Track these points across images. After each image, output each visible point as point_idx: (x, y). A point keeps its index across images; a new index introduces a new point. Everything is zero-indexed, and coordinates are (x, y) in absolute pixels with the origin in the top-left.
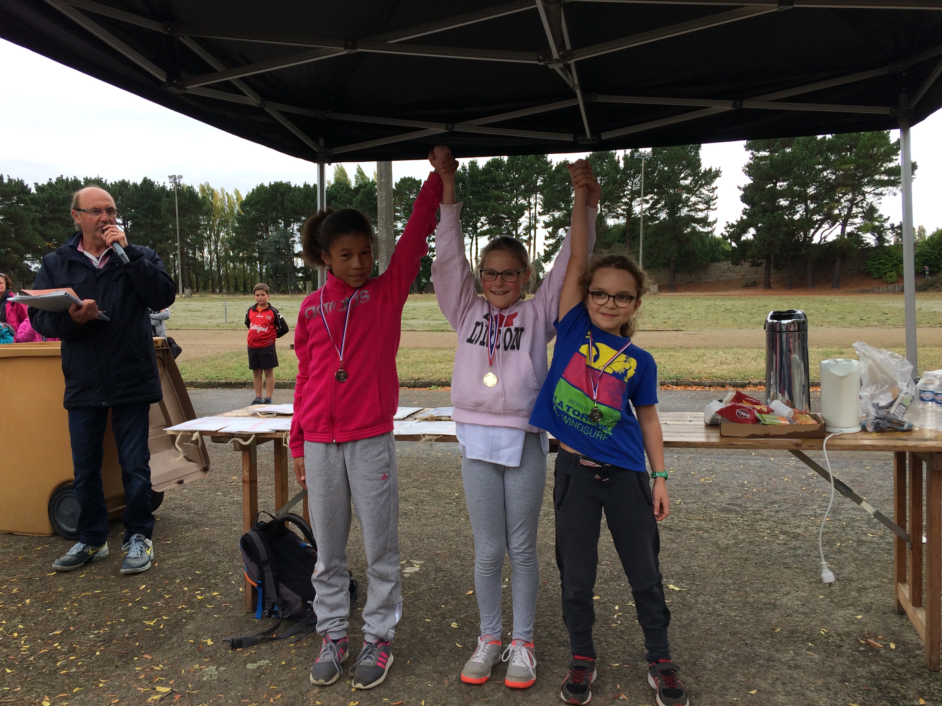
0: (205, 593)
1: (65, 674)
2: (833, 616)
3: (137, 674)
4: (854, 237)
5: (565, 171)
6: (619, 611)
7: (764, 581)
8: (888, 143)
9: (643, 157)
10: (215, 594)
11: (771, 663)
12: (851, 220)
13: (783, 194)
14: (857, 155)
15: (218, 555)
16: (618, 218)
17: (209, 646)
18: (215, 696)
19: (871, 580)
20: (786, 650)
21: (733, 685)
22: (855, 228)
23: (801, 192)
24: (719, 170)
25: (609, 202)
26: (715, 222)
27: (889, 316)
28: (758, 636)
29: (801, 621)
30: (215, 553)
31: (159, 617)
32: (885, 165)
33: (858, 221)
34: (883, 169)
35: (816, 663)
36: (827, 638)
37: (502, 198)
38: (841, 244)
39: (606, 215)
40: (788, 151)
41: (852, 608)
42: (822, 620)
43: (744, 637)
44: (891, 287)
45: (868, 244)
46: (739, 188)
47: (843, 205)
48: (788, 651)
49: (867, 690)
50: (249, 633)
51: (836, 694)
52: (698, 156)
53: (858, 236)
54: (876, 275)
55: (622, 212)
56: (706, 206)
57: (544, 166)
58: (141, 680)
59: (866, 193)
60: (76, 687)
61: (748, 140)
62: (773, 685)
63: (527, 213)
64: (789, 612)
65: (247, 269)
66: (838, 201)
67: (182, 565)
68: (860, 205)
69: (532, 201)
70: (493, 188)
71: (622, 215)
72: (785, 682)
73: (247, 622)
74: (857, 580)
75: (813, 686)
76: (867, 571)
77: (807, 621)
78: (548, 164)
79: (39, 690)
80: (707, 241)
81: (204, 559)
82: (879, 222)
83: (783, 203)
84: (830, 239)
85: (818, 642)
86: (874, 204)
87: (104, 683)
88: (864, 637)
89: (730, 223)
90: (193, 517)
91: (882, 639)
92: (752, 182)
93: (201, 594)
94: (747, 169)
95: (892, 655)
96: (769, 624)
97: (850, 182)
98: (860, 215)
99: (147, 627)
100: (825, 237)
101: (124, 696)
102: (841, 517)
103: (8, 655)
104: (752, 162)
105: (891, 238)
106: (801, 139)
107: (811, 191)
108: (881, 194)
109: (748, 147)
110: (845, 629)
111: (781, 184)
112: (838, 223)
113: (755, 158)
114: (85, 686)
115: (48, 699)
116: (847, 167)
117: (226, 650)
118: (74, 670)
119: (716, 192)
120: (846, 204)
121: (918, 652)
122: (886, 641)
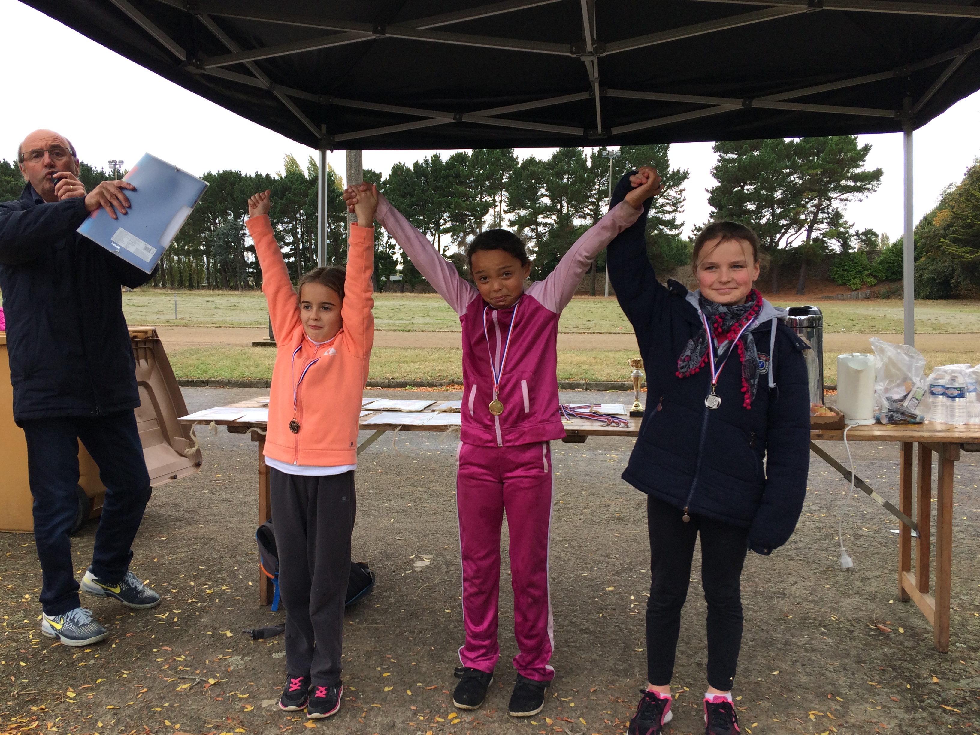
0: (213, 587)
1: (83, 667)
2: (841, 604)
3: (160, 666)
4: (819, 243)
5: (531, 168)
6: (635, 600)
7: (771, 572)
8: (855, 149)
9: (612, 156)
10: (224, 588)
11: (788, 647)
12: (816, 226)
13: (749, 198)
14: (824, 160)
15: (219, 551)
16: (585, 218)
17: (229, 638)
18: (246, 684)
19: (872, 571)
20: (801, 635)
21: (755, 667)
22: (821, 234)
23: (768, 196)
24: (687, 172)
25: (576, 201)
26: (682, 225)
27: (855, 322)
28: (772, 623)
29: (811, 609)
30: (215, 549)
31: (171, 610)
32: (851, 170)
33: (824, 227)
34: (849, 174)
35: (831, 647)
36: (838, 623)
37: (466, 194)
38: (806, 250)
39: (573, 215)
40: (756, 154)
41: (858, 596)
42: (830, 608)
43: (759, 624)
44: (854, 294)
45: (833, 250)
46: (707, 191)
47: (809, 210)
48: (803, 636)
49: (883, 670)
50: (267, 625)
51: (853, 674)
52: (667, 156)
53: (824, 242)
54: (840, 282)
55: (589, 212)
56: (673, 208)
57: (510, 162)
58: (165, 670)
59: (832, 198)
60: (98, 678)
61: (716, 141)
62: (793, 666)
63: (491, 211)
64: (799, 600)
65: (193, 263)
66: (804, 206)
67: (183, 561)
68: (826, 211)
69: (497, 198)
70: (457, 184)
71: (589, 215)
72: (804, 663)
73: (263, 614)
74: (859, 571)
75: (832, 667)
76: (867, 563)
77: (817, 608)
78: (514, 160)
79: (60, 682)
80: (674, 245)
81: (205, 555)
82: (844, 228)
83: (751, 206)
84: (797, 244)
85: (830, 627)
86: (840, 210)
87: (127, 674)
88: (873, 623)
89: (697, 226)
90: (183, 514)
91: (890, 624)
92: (720, 184)
93: (210, 588)
94: (715, 172)
95: (901, 638)
96: (781, 611)
97: (817, 187)
98: (826, 221)
99: (160, 620)
100: (791, 243)
101: (151, 685)
102: (835, 513)
103: (18, 649)
104: (720, 164)
105: (855, 244)
106: (769, 141)
107: (778, 195)
108: (847, 200)
109: (716, 149)
110: (854, 616)
111: (749, 187)
112: (803, 229)
113: (722, 160)
114: (107, 677)
115: (71, 690)
116: (813, 171)
117: (248, 640)
118: (92, 662)
119: (684, 193)
120: (812, 209)
121: (926, 636)
122: (895, 626)
